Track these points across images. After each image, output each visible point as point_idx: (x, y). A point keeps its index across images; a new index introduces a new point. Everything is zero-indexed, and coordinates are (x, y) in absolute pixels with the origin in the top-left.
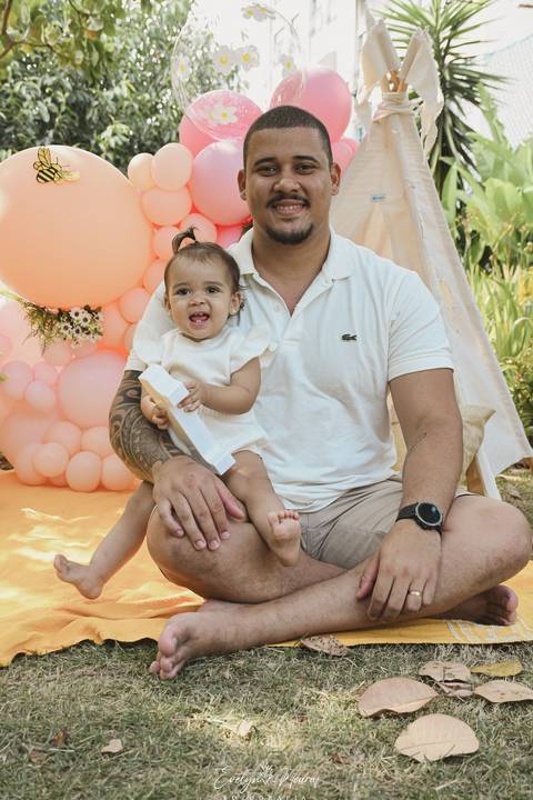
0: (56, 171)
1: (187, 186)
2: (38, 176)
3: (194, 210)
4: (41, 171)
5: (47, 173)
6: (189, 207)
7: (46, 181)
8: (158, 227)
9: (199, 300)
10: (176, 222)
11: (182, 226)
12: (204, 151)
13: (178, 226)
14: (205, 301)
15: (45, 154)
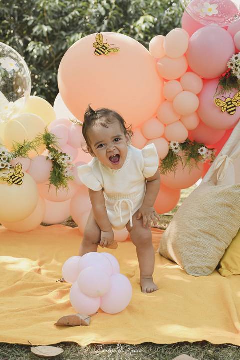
0: (106, 48)
1: (185, 55)
2: (96, 51)
3: (189, 70)
4: (98, 48)
5: (101, 49)
6: (186, 68)
7: (100, 54)
8: (167, 81)
9: (112, 149)
10: (178, 78)
11: (182, 80)
12: (196, 33)
13: (179, 80)
14: (115, 148)
15: (100, 37)
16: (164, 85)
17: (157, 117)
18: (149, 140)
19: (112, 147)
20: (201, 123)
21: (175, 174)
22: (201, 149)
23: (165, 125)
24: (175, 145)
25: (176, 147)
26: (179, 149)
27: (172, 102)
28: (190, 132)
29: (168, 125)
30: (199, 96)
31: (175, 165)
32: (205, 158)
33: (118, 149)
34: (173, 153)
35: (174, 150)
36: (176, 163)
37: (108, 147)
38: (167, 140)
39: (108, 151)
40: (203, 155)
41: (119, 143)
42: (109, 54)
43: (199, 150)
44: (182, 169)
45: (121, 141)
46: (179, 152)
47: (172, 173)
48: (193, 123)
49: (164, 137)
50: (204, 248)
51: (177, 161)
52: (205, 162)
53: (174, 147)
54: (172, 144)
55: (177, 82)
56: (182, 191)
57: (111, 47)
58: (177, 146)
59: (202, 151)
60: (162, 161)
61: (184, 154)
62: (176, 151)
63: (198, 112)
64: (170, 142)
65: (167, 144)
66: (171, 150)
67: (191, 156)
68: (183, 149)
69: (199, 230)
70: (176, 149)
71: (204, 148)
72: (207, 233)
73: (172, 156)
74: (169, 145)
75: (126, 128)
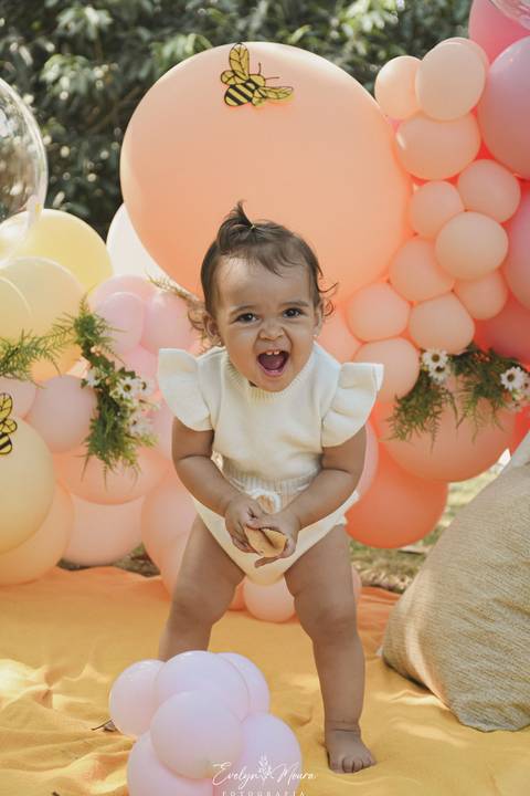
0: (257, 87)
1: (475, 112)
2: (228, 94)
3: (484, 153)
4: (233, 87)
5: (243, 89)
6: (475, 148)
7: (240, 103)
8: (421, 182)
9: (274, 333)
10: (452, 174)
11: (461, 181)
12: (508, 50)
13: (453, 180)
14: (283, 333)
15: (241, 57)
16: (411, 192)
17: (388, 282)
18: (364, 343)
19: (275, 328)
20: (511, 300)
21: (433, 439)
22: (508, 372)
23: (411, 304)
24: (436, 358)
25: (438, 364)
26: (448, 370)
27: (432, 241)
28: (481, 325)
29: (420, 302)
30: (507, 225)
31: (435, 415)
32: (517, 397)
33: (288, 336)
34: (429, 380)
35: (433, 374)
36: (436, 409)
37: (264, 326)
38: (415, 345)
39: (263, 336)
40: (514, 391)
41: (296, 323)
42: (264, 102)
43: (504, 377)
44: (454, 427)
45: (302, 317)
46: (446, 379)
47: (427, 437)
48: (489, 300)
49: (406, 335)
50: (507, 651)
51: (440, 405)
52: (519, 409)
53: (432, 366)
54: (427, 358)
55: (449, 186)
56: (452, 485)
57: (270, 84)
58: (443, 362)
59: (511, 378)
60: (399, 401)
61: (461, 386)
62: (440, 377)
63: (503, 271)
64: (423, 351)
65: (413, 354)
66: (423, 374)
67: (480, 391)
68: (459, 371)
69: (495, 600)
70: (439, 370)
71: (516, 371)
72: (519, 609)
73: (428, 390)
74: (420, 359)
75: (320, 288)
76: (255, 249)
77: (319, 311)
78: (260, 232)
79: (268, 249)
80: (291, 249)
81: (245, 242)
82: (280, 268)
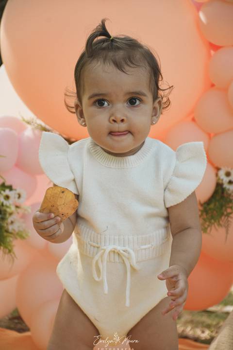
8: (216, 48)
16: (209, 55)
17: (193, 120)
21: (227, 233)
23: (209, 135)
24: (228, 174)
25: (230, 178)
27: (225, 90)
29: (216, 135)
31: (228, 215)
34: (223, 190)
35: (226, 186)
36: (229, 210)
47: (222, 231)
51: (231, 208)
53: (226, 180)
54: (222, 174)
58: (232, 177)
60: (202, 205)
62: (231, 188)
64: (218, 169)
65: (212, 172)
66: (219, 186)
70: (230, 182)
73: (222, 197)
74: (217, 175)
75: (160, 87)
76: (111, 54)
77: (157, 105)
78: (116, 42)
79: (120, 54)
80: (138, 55)
81: (104, 49)
82: (127, 68)
